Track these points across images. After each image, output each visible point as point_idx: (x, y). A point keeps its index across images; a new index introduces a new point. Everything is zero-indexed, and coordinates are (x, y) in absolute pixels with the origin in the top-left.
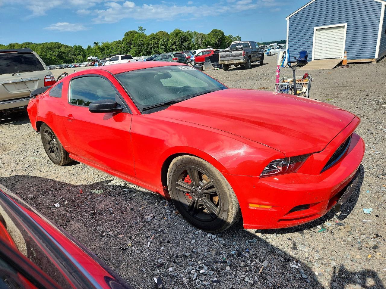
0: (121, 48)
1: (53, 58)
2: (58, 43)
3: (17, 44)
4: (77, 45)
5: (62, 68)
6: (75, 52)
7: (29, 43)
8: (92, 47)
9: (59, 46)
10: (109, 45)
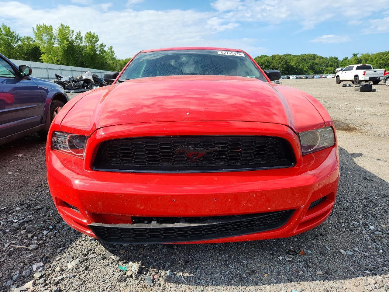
0: (383, 60)
1: (305, 69)
2: (314, 54)
3: (278, 55)
4: (333, 56)
5: (307, 78)
6: (329, 63)
7: (289, 55)
8: (349, 58)
9: (314, 57)
10: (369, 56)
